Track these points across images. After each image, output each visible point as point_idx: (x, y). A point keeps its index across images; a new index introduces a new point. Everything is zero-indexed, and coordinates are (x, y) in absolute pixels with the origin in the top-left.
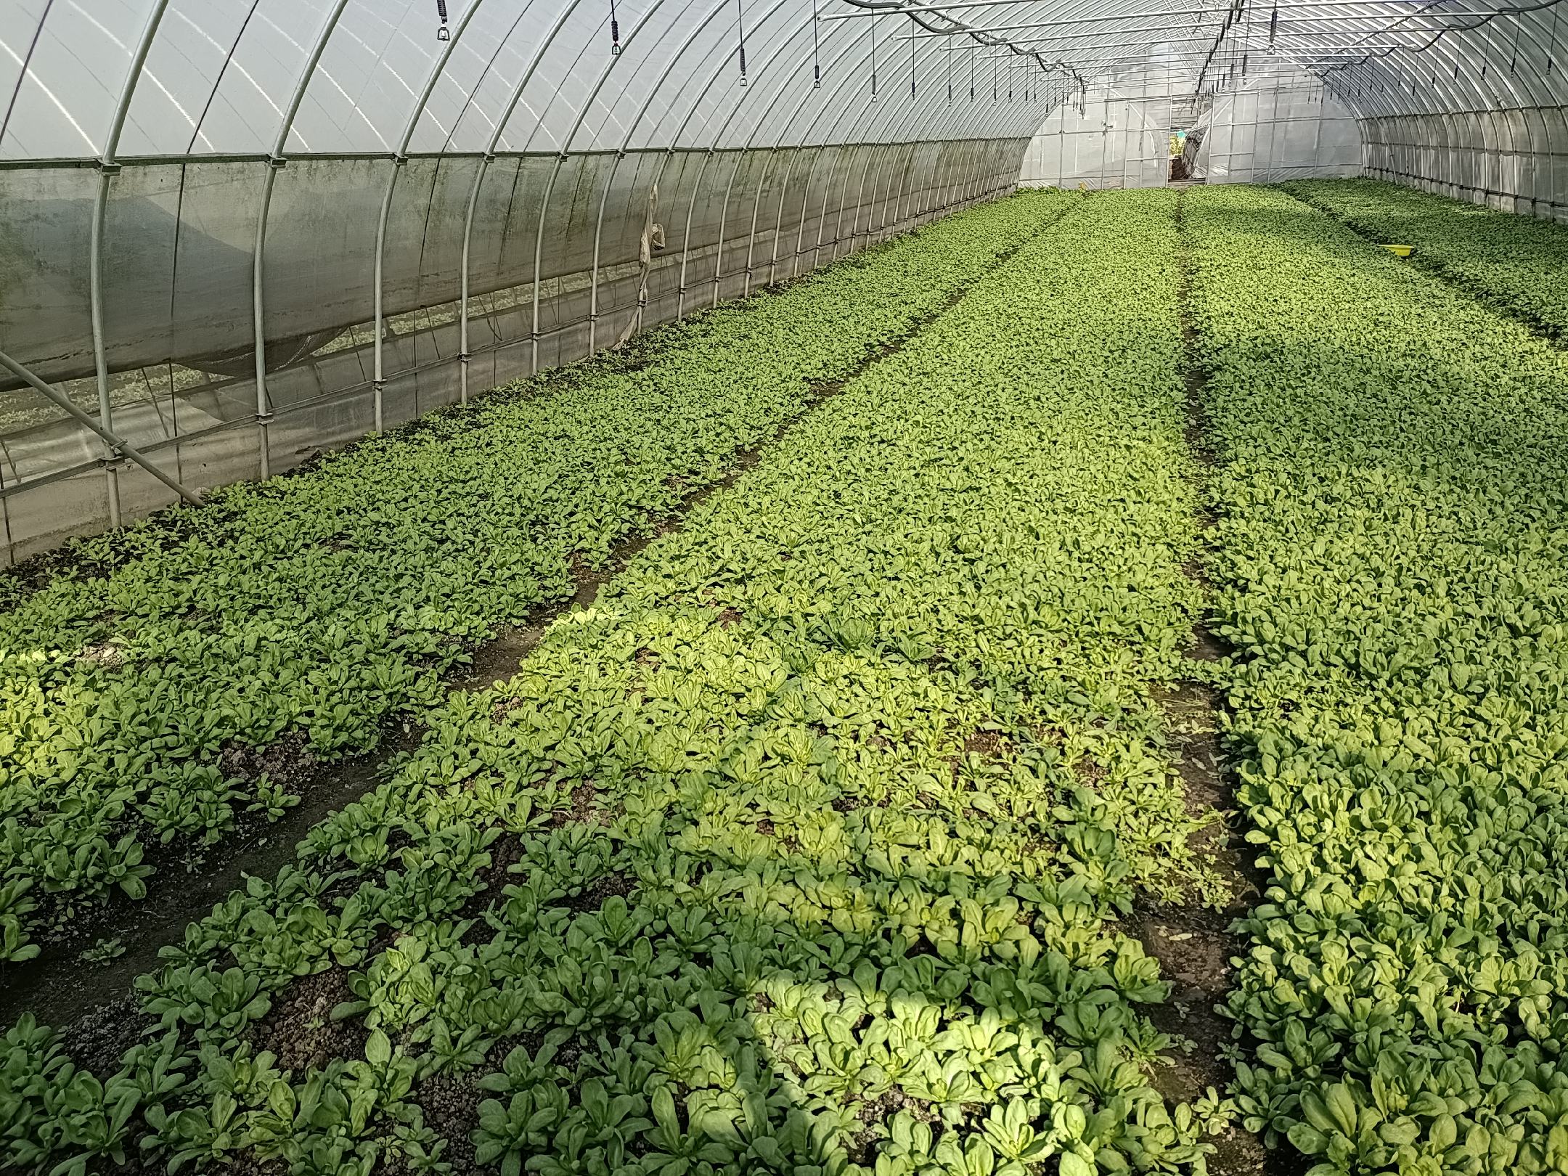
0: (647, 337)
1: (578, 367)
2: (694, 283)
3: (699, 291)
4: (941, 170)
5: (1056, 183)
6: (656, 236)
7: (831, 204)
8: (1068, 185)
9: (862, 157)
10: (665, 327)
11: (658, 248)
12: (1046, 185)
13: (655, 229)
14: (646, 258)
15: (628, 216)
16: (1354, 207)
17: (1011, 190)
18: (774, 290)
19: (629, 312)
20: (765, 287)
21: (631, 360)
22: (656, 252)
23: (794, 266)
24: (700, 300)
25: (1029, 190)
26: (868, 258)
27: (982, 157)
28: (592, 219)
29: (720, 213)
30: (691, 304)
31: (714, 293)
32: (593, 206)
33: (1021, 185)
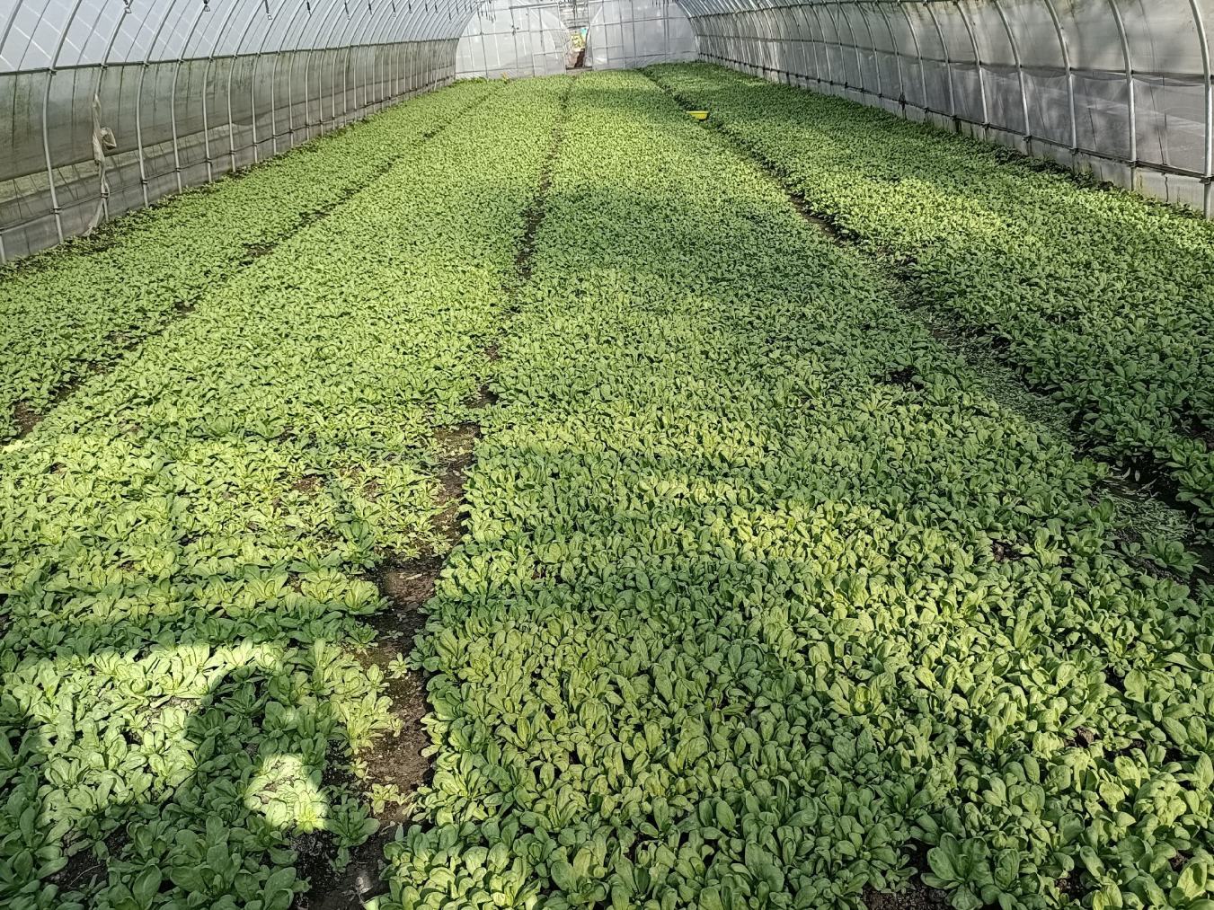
0: (115, 223)
1: (48, 254)
2: (154, 174)
3: (161, 180)
4: (381, 68)
5: (483, 74)
6: (106, 138)
7: (279, 100)
8: (493, 75)
9: (301, 61)
10: (133, 213)
11: (110, 148)
12: (477, 76)
13: (104, 132)
14: (100, 156)
15: (73, 123)
16: (685, 84)
17: (450, 81)
18: (237, 174)
19: (94, 204)
20: (229, 173)
21: (99, 244)
22: (109, 150)
23: (254, 154)
24: (164, 188)
25: (464, 81)
26: (323, 143)
27: (417, 56)
28: (37, 127)
29: (169, 115)
30: (157, 192)
31: (178, 181)
32: (35, 117)
33: (459, 77)
